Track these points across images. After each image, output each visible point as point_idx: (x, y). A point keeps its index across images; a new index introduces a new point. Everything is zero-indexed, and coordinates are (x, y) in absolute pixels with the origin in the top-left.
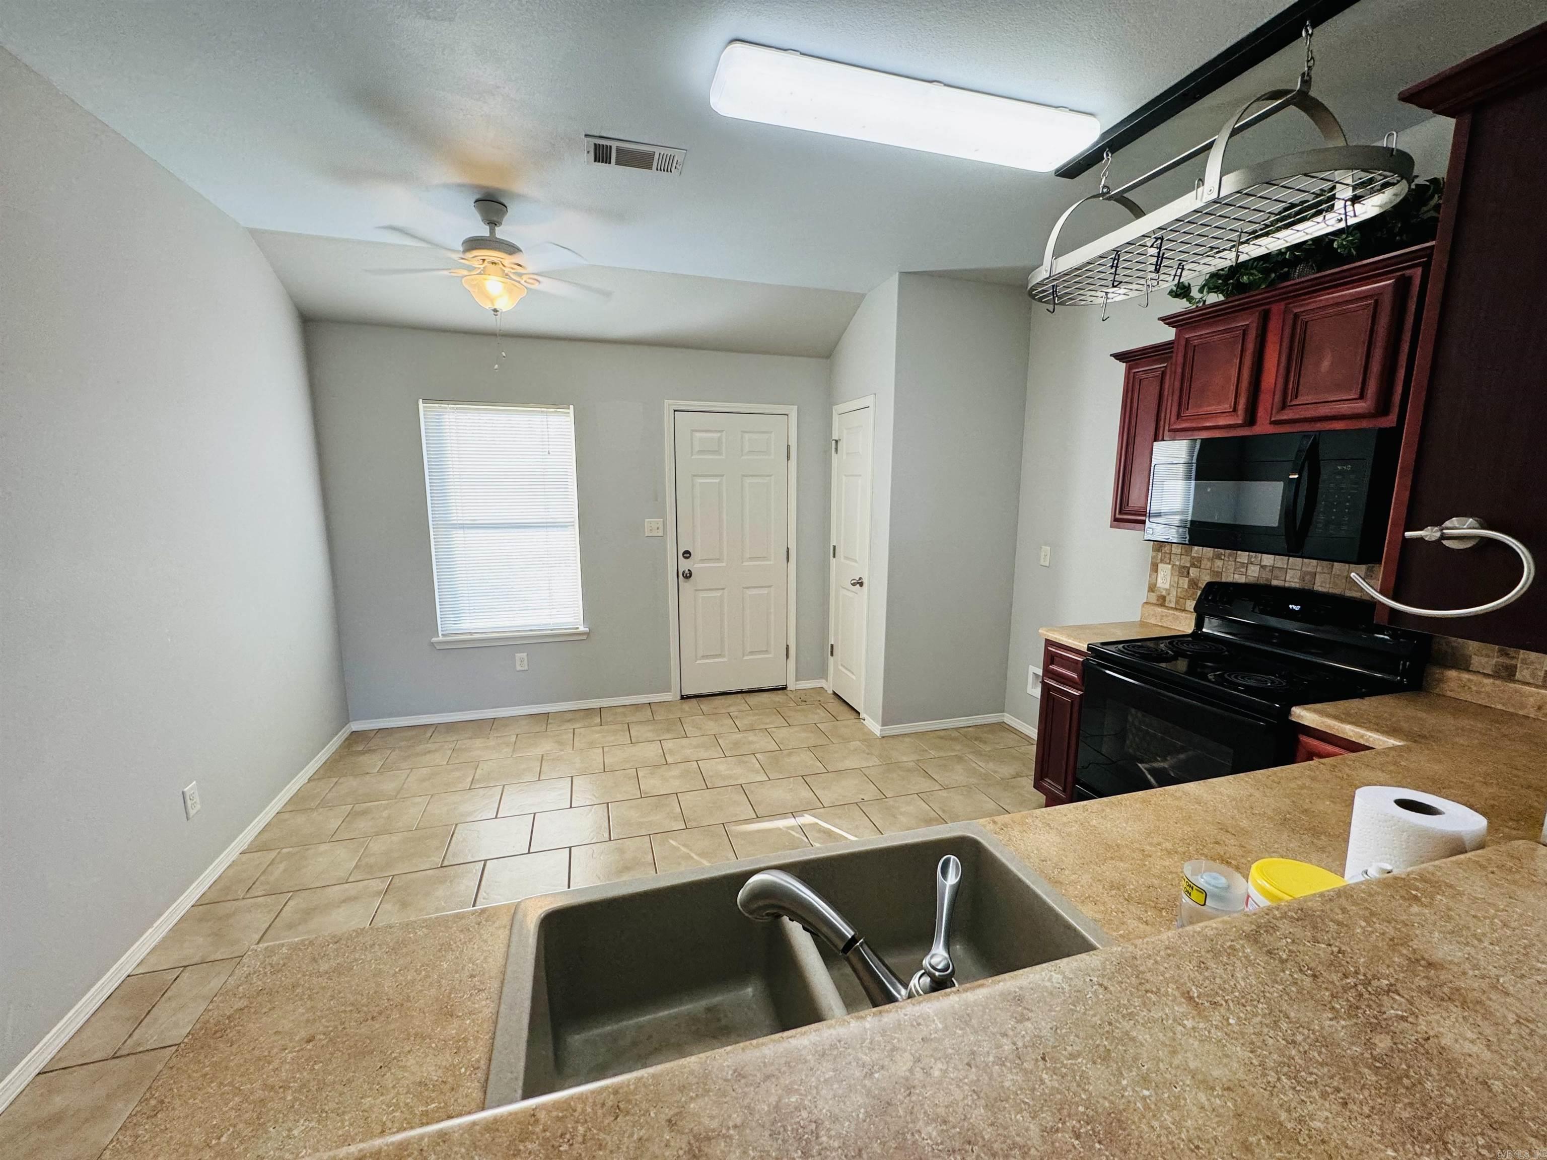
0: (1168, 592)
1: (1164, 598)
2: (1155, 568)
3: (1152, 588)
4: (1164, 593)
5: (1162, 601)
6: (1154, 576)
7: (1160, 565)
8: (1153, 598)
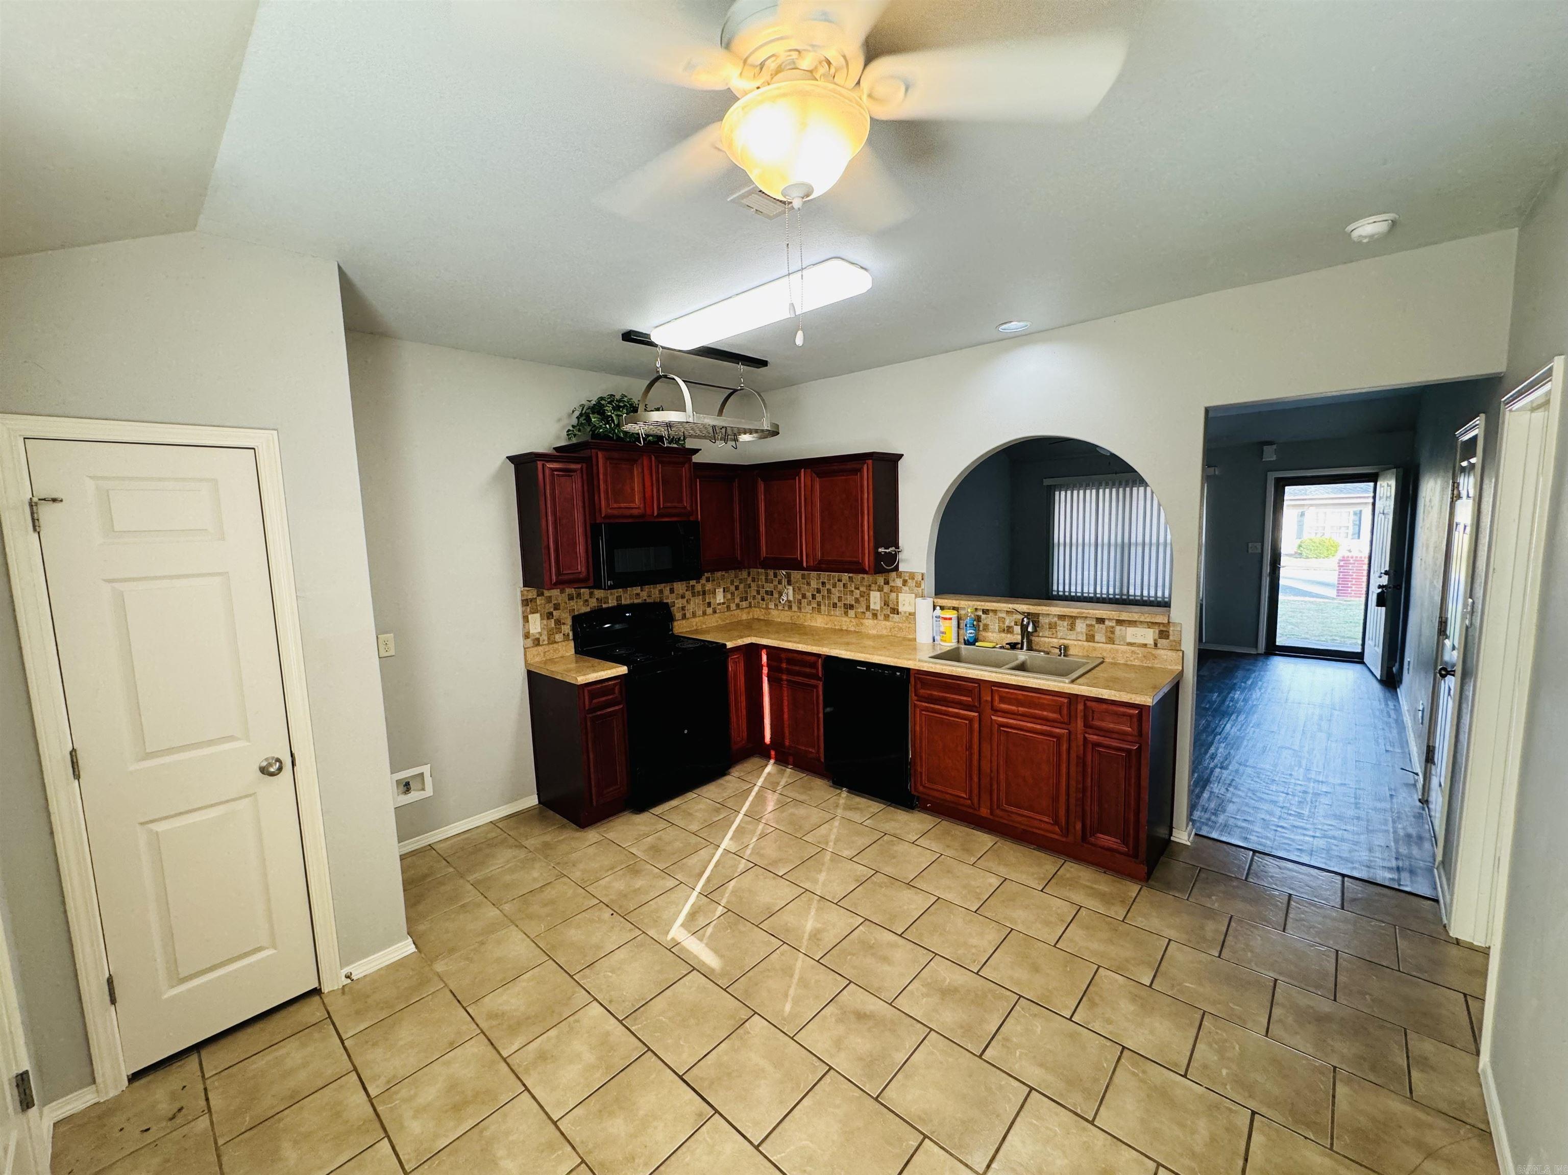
0: (540, 634)
1: (538, 640)
2: (526, 619)
3: (527, 636)
4: (538, 636)
5: (537, 642)
6: (527, 626)
7: (530, 616)
8: (529, 642)
